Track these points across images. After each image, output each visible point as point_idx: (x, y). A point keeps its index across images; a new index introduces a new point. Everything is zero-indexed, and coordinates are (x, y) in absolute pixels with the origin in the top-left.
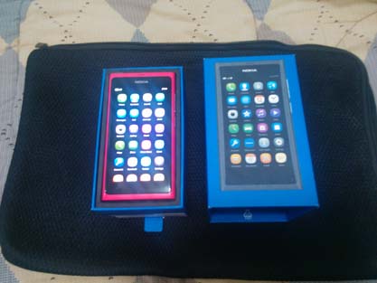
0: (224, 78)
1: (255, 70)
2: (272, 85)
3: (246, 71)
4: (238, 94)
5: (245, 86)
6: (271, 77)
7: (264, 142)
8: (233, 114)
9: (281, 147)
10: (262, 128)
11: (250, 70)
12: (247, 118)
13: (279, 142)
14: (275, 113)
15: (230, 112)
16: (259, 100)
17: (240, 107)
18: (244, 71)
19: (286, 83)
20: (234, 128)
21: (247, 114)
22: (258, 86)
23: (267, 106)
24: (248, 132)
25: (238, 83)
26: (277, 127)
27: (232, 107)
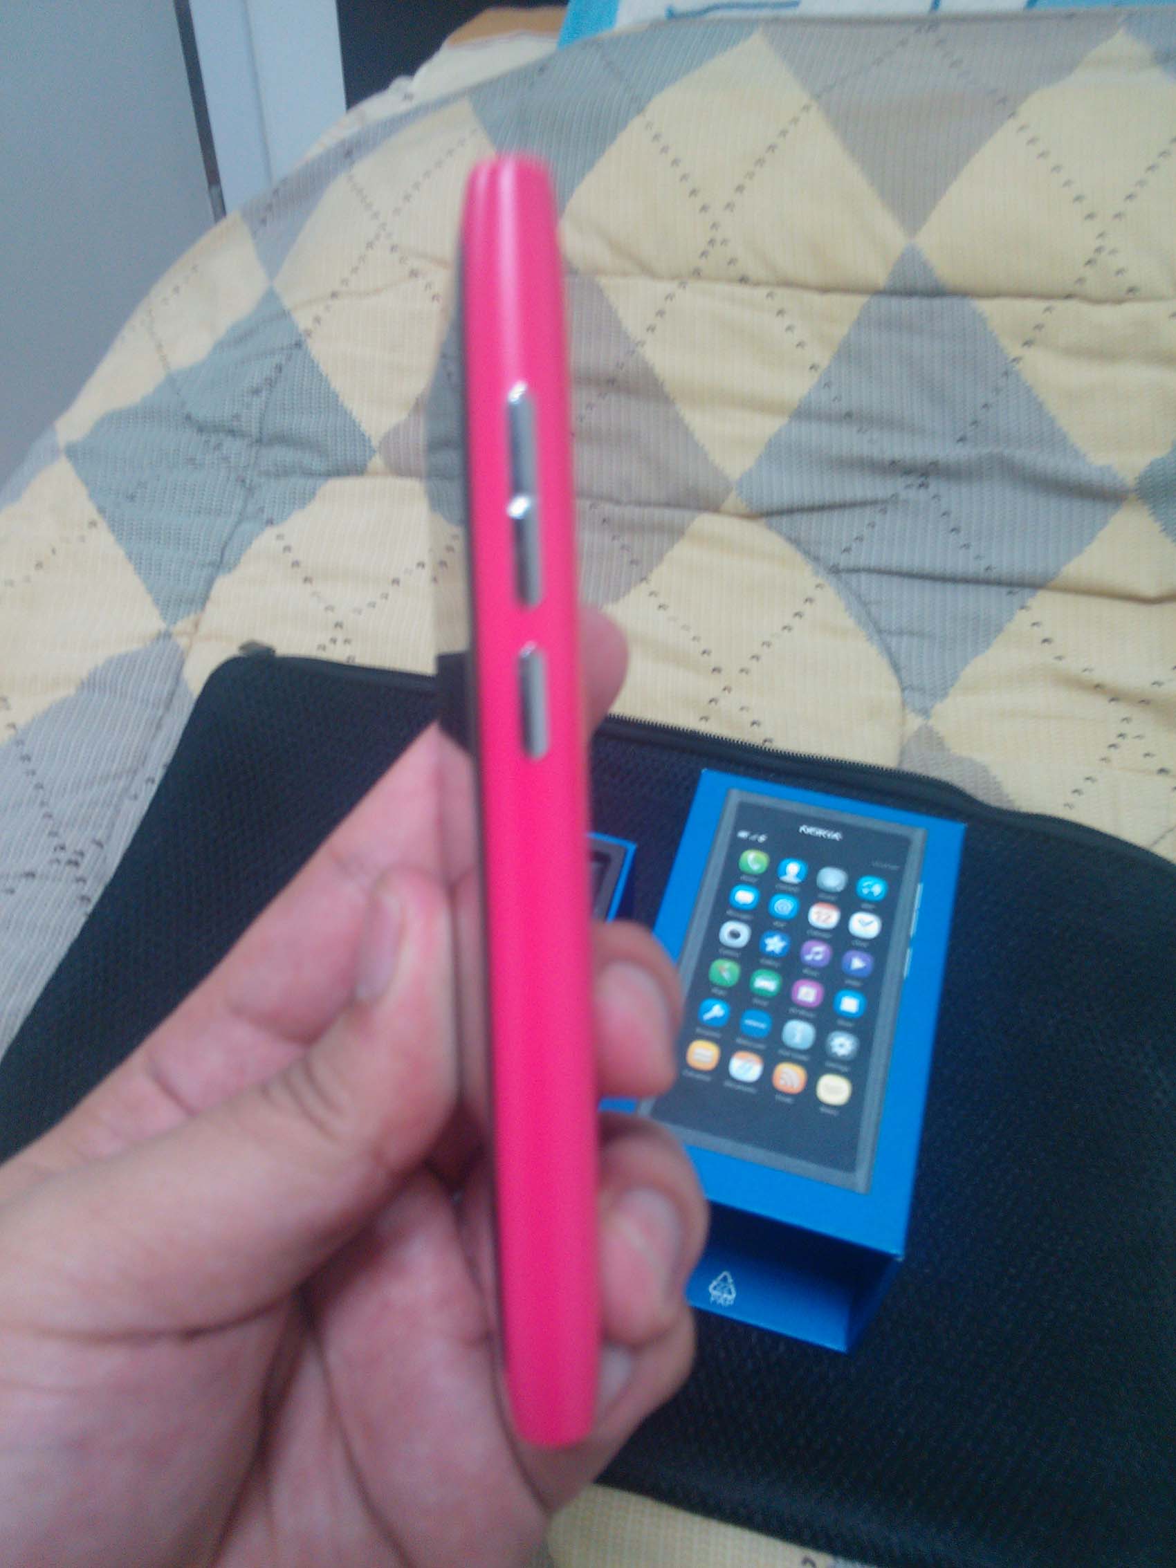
0: (743, 834)
2: (874, 887)
3: (810, 830)
4: (768, 884)
5: (792, 871)
6: (876, 864)
7: (799, 1033)
8: (735, 935)
9: (842, 1061)
10: (807, 993)
11: (820, 832)
12: (771, 956)
13: (842, 1045)
14: (857, 963)
15: (728, 927)
16: (823, 916)
17: (761, 920)
19: (915, 894)
20: (725, 971)
21: (775, 944)
22: (832, 878)
23: (840, 938)
24: (762, 995)
25: (777, 857)
26: (850, 1004)
27: (740, 913)
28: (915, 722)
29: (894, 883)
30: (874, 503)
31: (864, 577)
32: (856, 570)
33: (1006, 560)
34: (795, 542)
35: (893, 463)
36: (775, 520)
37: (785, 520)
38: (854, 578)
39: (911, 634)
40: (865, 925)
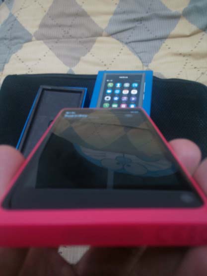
0: (108, 81)
1: (127, 77)
2: (135, 85)
4: (114, 88)
5: (118, 85)
6: (136, 81)
8: (108, 98)
10: (123, 106)
11: (124, 77)
12: (116, 101)
14: (133, 99)
15: (106, 97)
16: (125, 92)
17: (113, 95)
18: (120, 77)
20: (106, 105)
21: (116, 99)
22: (127, 85)
23: (129, 95)
25: (115, 83)
26: (132, 106)
27: (108, 94)
28: (145, 68)
29: (139, 83)
30: (132, 28)
31: (132, 44)
32: (130, 42)
33: (160, 34)
34: (118, 39)
35: (134, 19)
36: (113, 36)
37: (115, 35)
38: (130, 44)
39: (143, 52)
40: (134, 92)
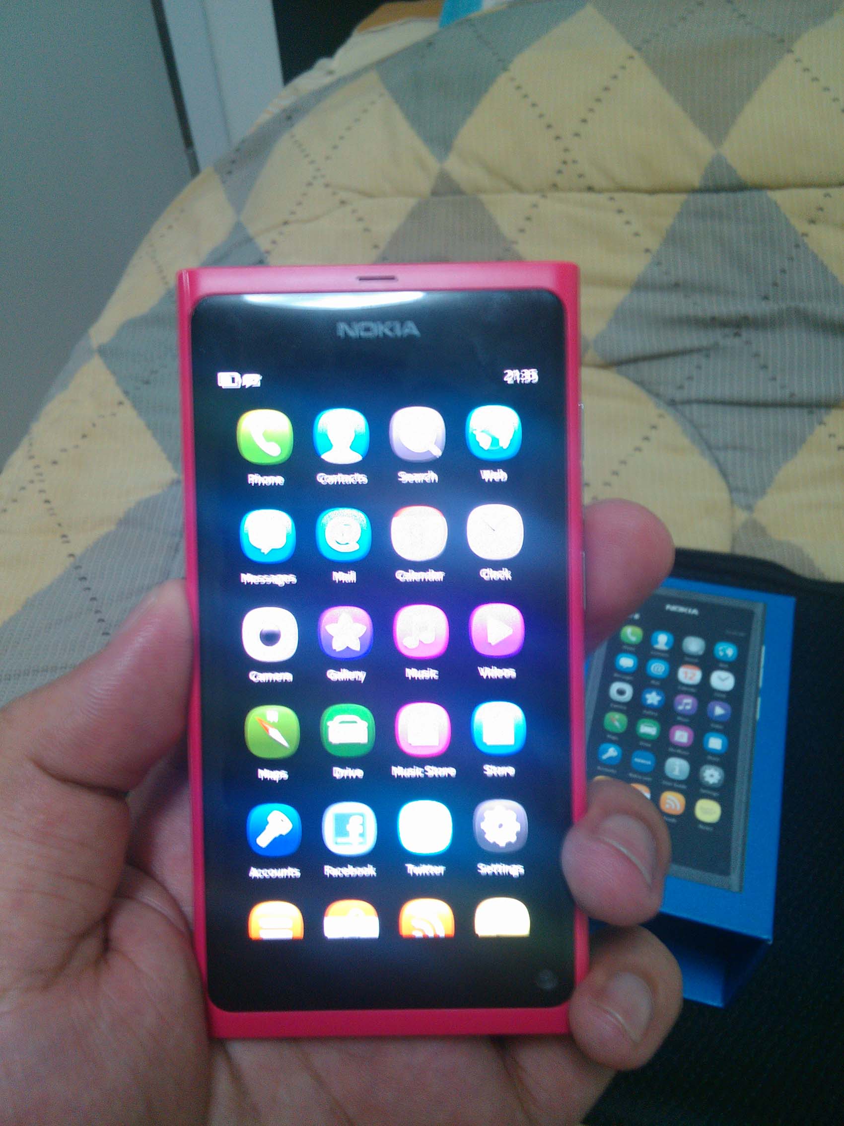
1: (695, 612)
2: (727, 651)
3: (673, 608)
4: (644, 651)
5: (662, 640)
6: (728, 632)
7: (677, 767)
8: (621, 692)
9: (712, 788)
10: (681, 736)
11: (682, 609)
12: (651, 707)
13: (712, 775)
14: (719, 711)
15: (615, 687)
16: (689, 675)
17: (640, 680)
18: (668, 607)
19: (761, 655)
20: (616, 721)
21: (653, 698)
22: (694, 645)
23: (704, 692)
24: (646, 739)
25: (649, 628)
26: (715, 743)
27: (623, 675)
28: (742, 516)
29: (743, 646)
30: (699, 350)
31: (695, 407)
32: (688, 402)
33: (805, 388)
34: (641, 383)
35: (713, 319)
36: (624, 368)
37: (631, 368)
38: (687, 409)
39: (735, 448)
40: (722, 681)
